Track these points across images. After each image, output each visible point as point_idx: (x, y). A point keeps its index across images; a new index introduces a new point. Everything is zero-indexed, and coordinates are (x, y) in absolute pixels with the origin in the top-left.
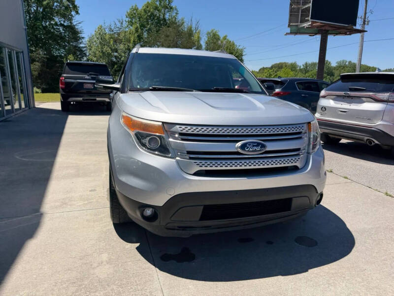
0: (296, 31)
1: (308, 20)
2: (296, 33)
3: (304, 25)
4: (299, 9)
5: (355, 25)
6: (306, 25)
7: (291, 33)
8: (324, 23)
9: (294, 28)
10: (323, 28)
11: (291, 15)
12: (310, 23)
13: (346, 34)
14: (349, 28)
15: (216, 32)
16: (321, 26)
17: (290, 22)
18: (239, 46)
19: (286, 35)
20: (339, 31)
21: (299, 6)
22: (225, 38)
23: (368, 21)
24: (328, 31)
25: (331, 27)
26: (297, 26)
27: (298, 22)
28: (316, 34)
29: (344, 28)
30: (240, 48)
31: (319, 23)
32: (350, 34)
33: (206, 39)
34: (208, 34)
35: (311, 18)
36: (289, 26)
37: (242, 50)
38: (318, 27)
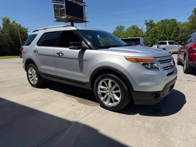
0: (59, 20)
1: (65, 15)
2: (59, 21)
3: (62, 18)
4: (58, 10)
5: (84, 19)
6: (63, 17)
7: (57, 21)
8: (72, 17)
9: (58, 19)
10: (72, 20)
11: (55, 12)
12: (66, 17)
13: (80, 23)
14: (82, 20)
15: (8, 18)
16: (71, 19)
17: (55, 15)
18: (25, 27)
19: (54, 22)
20: (78, 21)
21: (58, 8)
22: (14, 22)
23: (87, 18)
24: (73, 21)
25: (75, 19)
26: (59, 18)
27: (59, 16)
28: (68, 22)
29: (80, 20)
30: (25, 28)
31: (70, 17)
32: (82, 23)
33: (3, 22)
34: (3, 19)
35: (66, 15)
36: (55, 18)
37: (27, 29)
38: (69, 19)
